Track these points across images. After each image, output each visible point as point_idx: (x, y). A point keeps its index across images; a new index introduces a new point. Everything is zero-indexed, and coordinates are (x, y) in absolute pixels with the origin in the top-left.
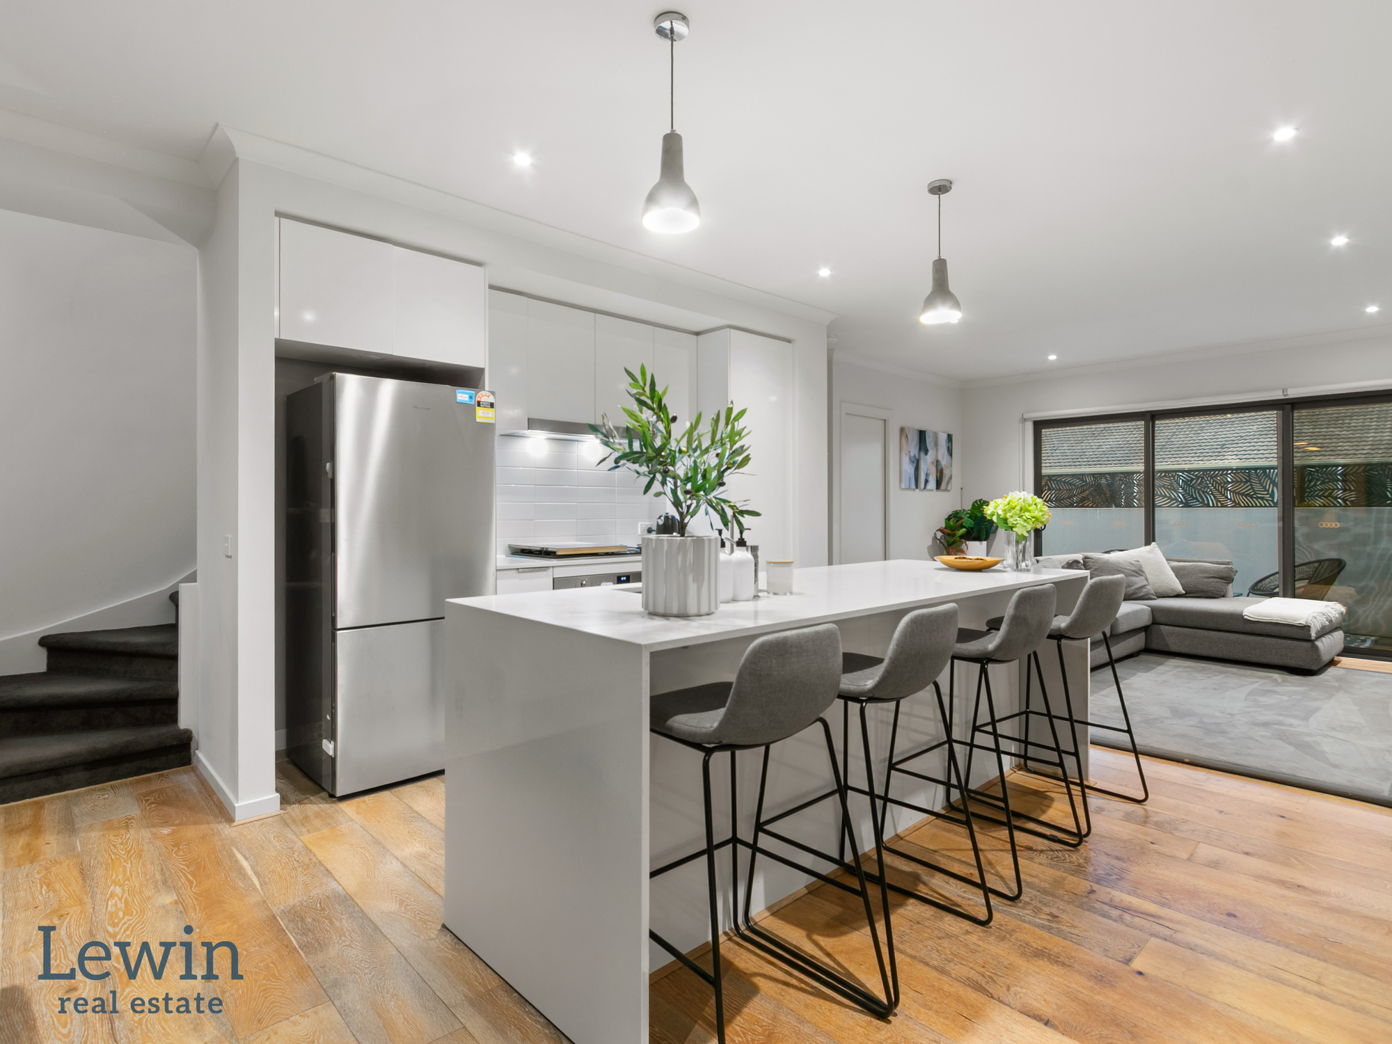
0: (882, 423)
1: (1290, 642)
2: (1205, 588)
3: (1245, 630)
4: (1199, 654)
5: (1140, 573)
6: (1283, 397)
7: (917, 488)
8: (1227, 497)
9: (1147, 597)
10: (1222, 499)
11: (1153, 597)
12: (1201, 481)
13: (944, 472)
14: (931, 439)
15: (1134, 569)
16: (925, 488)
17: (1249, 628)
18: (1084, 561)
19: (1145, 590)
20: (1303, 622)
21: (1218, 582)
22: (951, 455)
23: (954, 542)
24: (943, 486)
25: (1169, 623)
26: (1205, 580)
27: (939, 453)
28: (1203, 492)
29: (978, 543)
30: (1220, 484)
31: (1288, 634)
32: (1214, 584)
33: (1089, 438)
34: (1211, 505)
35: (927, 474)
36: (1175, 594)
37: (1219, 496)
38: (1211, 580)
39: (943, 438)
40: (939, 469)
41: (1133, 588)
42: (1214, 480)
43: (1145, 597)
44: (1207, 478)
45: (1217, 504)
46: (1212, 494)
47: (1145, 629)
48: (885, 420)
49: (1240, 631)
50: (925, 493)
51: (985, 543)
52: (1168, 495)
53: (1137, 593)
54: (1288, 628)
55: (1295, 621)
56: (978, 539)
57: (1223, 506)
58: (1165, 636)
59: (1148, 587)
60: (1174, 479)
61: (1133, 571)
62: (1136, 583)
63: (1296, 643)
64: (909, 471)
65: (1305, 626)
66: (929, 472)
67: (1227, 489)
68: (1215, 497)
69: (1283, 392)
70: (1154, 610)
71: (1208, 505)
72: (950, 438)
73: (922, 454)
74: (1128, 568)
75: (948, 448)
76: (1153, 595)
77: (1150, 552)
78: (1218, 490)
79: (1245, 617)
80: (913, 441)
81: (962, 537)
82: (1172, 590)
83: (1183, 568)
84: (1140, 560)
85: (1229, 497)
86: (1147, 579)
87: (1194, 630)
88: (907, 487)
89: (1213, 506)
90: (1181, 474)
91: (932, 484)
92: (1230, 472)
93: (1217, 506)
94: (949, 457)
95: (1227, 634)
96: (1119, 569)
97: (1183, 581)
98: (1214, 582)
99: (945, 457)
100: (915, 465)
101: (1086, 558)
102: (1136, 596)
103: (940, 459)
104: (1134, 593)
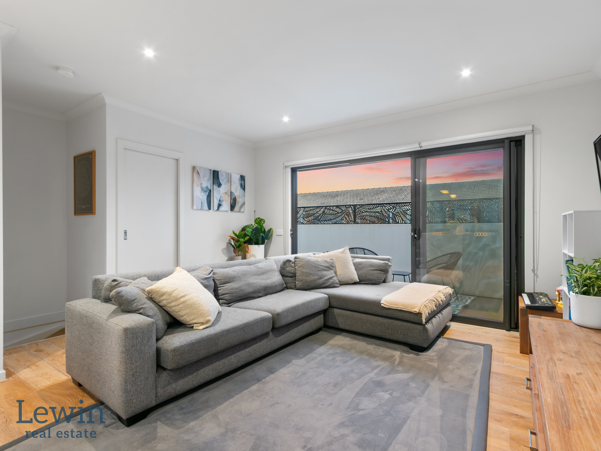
0: (173, 162)
1: (409, 324)
2: (371, 277)
3: (382, 314)
4: (355, 331)
5: (331, 268)
6: (419, 149)
7: (210, 209)
8: (407, 218)
9: (332, 285)
10: (404, 219)
11: (337, 285)
12: (395, 209)
13: (237, 200)
14: (224, 177)
15: (327, 265)
16: (218, 209)
17: (384, 313)
18: (295, 260)
19: (331, 280)
20: (416, 310)
21: (379, 273)
22: (244, 189)
23: (240, 246)
24: (237, 208)
25: (339, 307)
26: (372, 272)
27: (232, 187)
28: (396, 215)
29: (256, 246)
30: (404, 211)
31: (408, 319)
32: (376, 274)
33: (375, 195)
34: (400, 223)
35: (220, 200)
36: (353, 282)
37: (404, 218)
38: (375, 272)
39: (236, 178)
40: (233, 197)
41: (323, 279)
42: (401, 209)
43: (331, 286)
44: (398, 207)
45: (403, 222)
46: (400, 216)
47: (324, 312)
48: (177, 160)
49: (379, 315)
50: (218, 213)
51: (262, 247)
52: (380, 217)
53: (326, 283)
54: (408, 314)
55: (413, 308)
56: (257, 243)
57: (405, 223)
58: (336, 316)
59: (335, 278)
60: (383, 208)
61: (326, 267)
62: (326, 276)
63: (413, 325)
64: (201, 197)
65: (419, 313)
66: (222, 199)
67: (407, 214)
68: (401, 218)
69: (419, 144)
70: (331, 298)
71: (398, 223)
72: (242, 178)
73: (215, 187)
74: (323, 264)
75: (241, 184)
76: (337, 284)
77: (342, 252)
78: (403, 214)
79: (382, 305)
80: (205, 176)
81: (245, 242)
82: (351, 279)
83: (360, 264)
84: (334, 259)
85: (408, 218)
86: (336, 273)
87: (353, 313)
88: (200, 208)
89: (401, 223)
90: (386, 205)
91: (226, 206)
92: (408, 204)
93: (403, 223)
94: (242, 191)
95: (372, 317)
96: (316, 266)
97: (359, 273)
98: (376, 273)
99: (238, 190)
100: (207, 193)
101: (296, 258)
102: (324, 285)
103: (233, 191)
104: (324, 283)
